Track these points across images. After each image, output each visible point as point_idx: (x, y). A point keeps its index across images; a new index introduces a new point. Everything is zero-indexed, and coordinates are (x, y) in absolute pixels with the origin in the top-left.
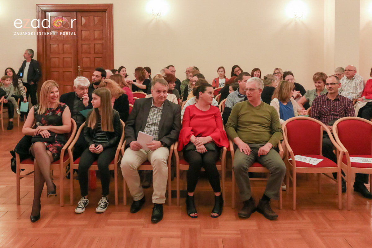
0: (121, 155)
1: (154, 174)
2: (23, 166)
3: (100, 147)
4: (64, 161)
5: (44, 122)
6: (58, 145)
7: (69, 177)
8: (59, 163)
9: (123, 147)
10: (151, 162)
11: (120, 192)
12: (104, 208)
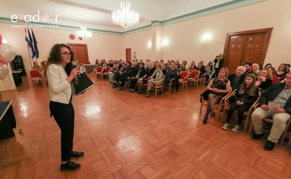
0: (253, 109)
1: (273, 125)
2: (204, 101)
3: (242, 103)
4: (222, 104)
5: (216, 86)
6: (220, 96)
7: (222, 111)
8: (219, 104)
9: (256, 106)
10: (273, 119)
11: (248, 126)
12: (236, 130)
